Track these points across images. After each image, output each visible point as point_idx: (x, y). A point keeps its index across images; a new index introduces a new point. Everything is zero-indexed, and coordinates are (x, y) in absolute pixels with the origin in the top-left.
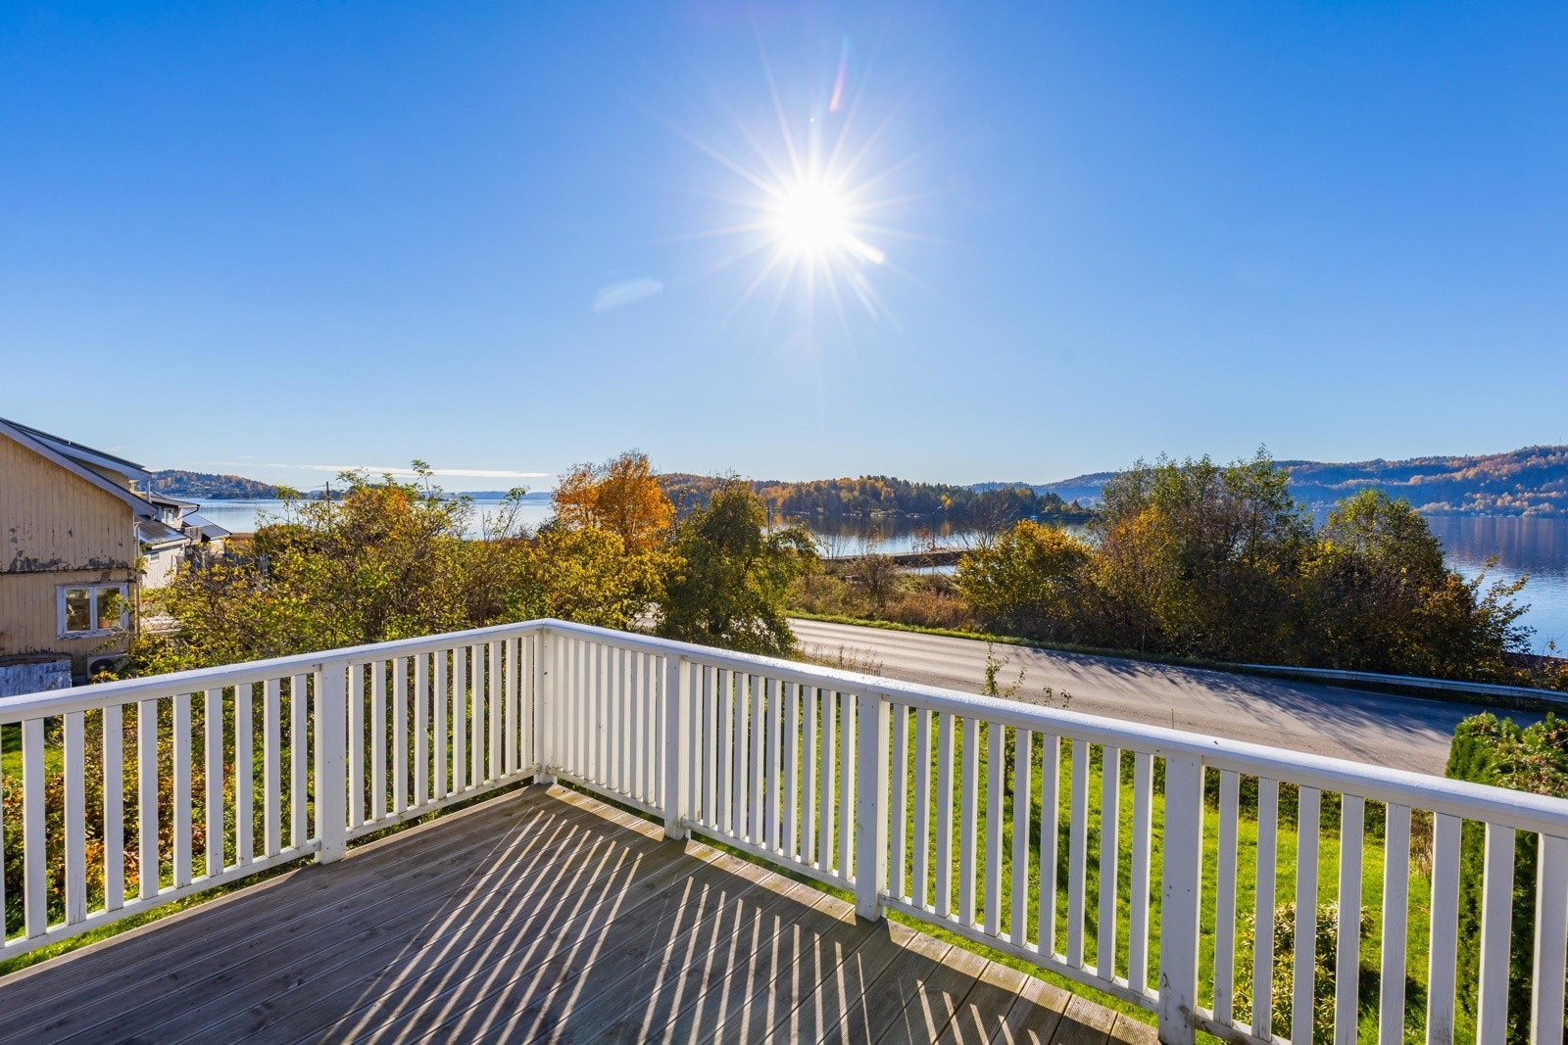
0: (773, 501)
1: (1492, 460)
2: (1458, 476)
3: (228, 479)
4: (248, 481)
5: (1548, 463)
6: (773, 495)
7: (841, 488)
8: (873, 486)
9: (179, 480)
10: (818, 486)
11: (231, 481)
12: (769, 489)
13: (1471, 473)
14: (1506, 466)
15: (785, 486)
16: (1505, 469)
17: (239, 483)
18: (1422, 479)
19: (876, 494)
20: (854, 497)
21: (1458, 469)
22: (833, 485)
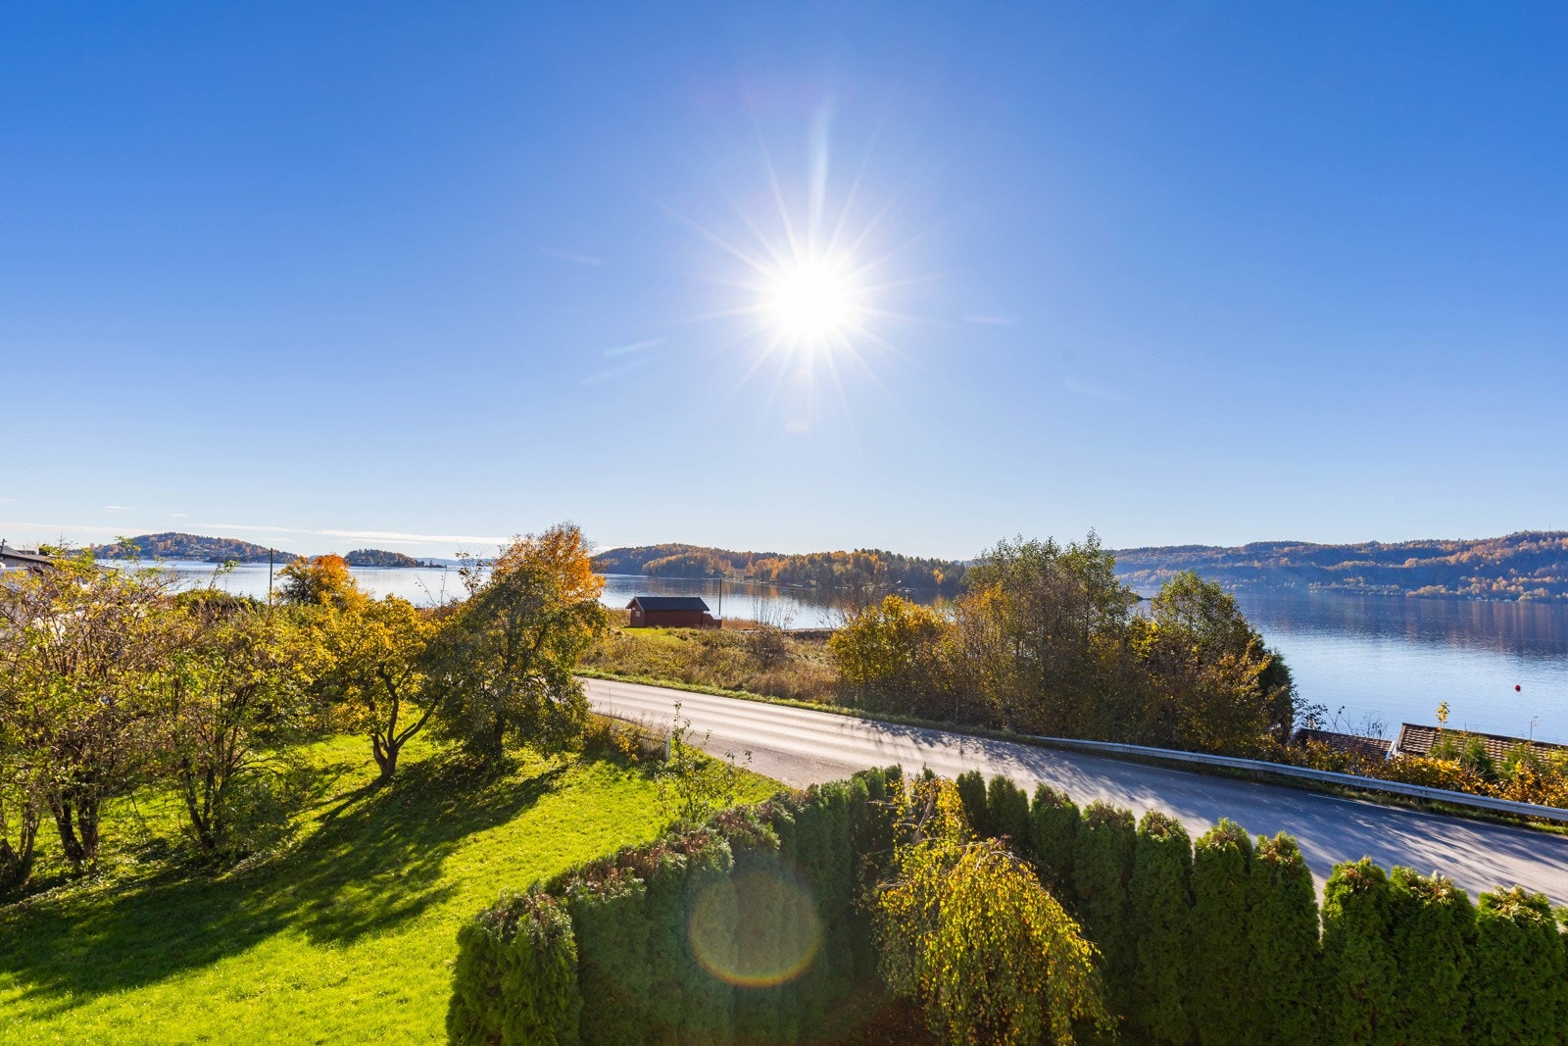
0: (769, 572)
1: (1485, 544)
2: (1452, 559)
3: (228, 543)
4: (248, 545)
5: (1540, 548)
6: (769, 566)
7: (835, 561)
8: (867, 559)
9: (179, 543)
10: (812, 559)
11: (230, 545)
12: (765, 561)
13: (1465, 557)
14: (1499, 550)
15: (782, 558)
16: (1498, 553)
17: (239, 547)
18: (1417, 562)
19: (869, 567)
20: (847, 570)
21: (1452, 553)
22: (828, 558)
